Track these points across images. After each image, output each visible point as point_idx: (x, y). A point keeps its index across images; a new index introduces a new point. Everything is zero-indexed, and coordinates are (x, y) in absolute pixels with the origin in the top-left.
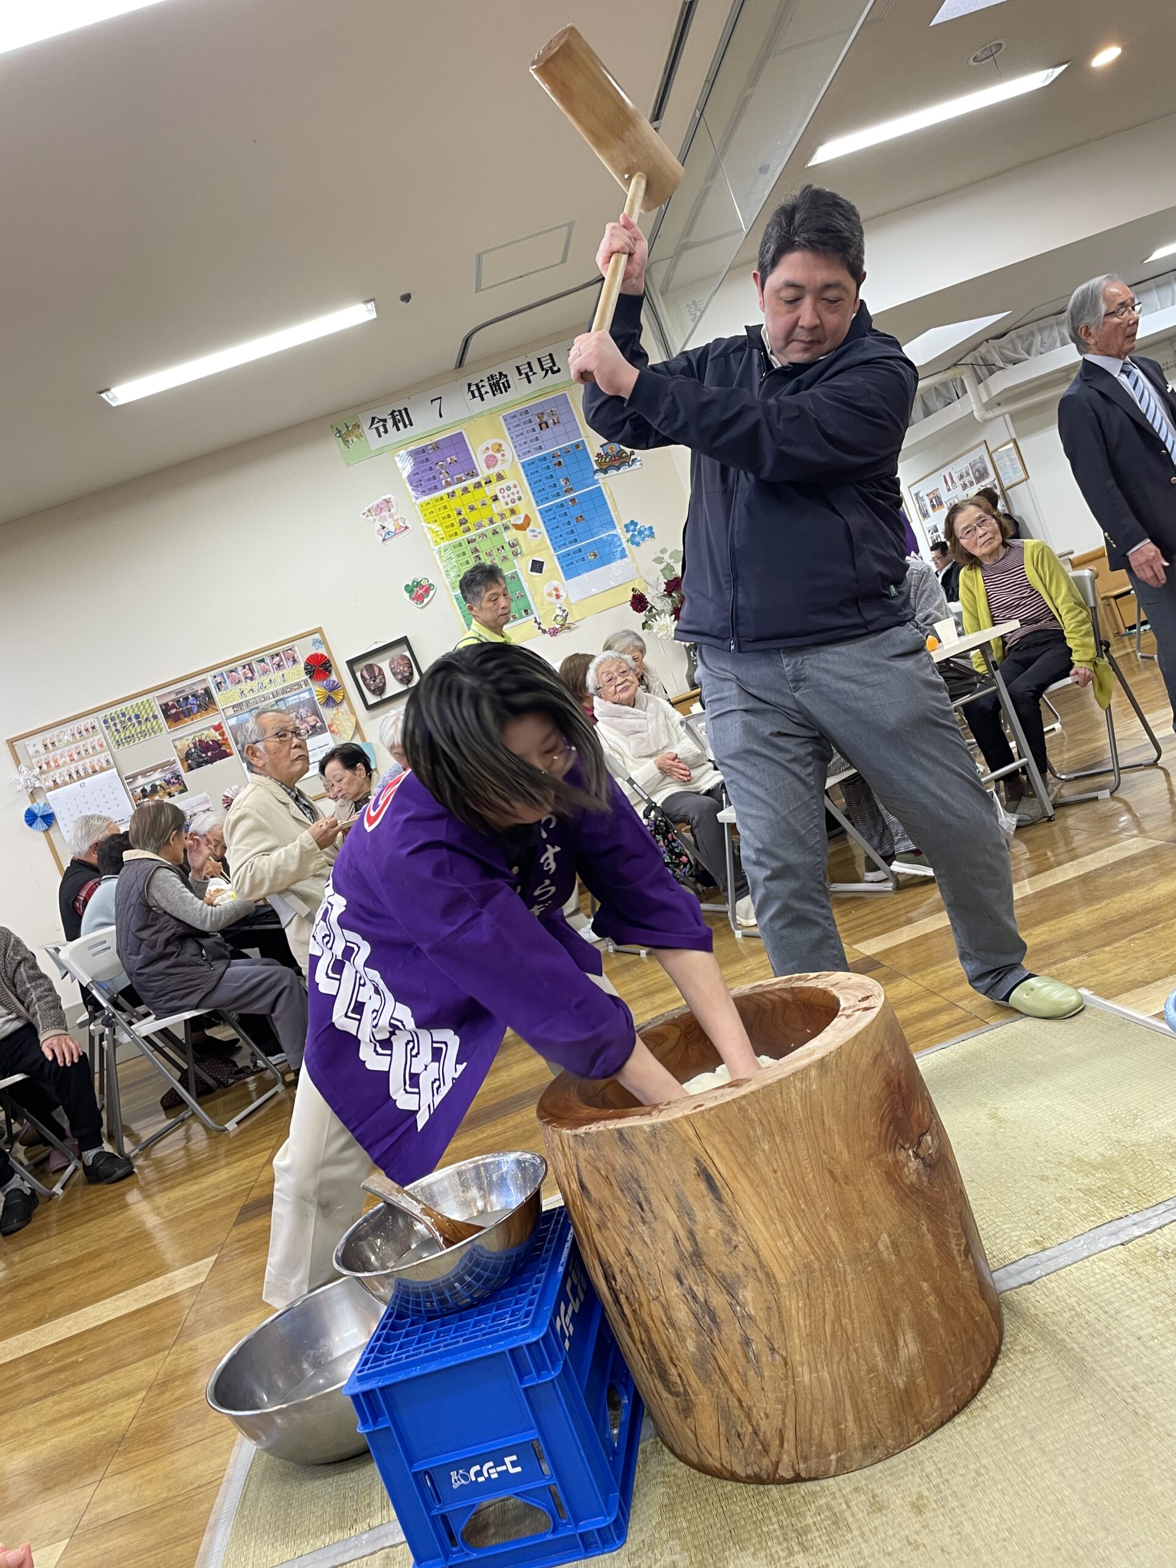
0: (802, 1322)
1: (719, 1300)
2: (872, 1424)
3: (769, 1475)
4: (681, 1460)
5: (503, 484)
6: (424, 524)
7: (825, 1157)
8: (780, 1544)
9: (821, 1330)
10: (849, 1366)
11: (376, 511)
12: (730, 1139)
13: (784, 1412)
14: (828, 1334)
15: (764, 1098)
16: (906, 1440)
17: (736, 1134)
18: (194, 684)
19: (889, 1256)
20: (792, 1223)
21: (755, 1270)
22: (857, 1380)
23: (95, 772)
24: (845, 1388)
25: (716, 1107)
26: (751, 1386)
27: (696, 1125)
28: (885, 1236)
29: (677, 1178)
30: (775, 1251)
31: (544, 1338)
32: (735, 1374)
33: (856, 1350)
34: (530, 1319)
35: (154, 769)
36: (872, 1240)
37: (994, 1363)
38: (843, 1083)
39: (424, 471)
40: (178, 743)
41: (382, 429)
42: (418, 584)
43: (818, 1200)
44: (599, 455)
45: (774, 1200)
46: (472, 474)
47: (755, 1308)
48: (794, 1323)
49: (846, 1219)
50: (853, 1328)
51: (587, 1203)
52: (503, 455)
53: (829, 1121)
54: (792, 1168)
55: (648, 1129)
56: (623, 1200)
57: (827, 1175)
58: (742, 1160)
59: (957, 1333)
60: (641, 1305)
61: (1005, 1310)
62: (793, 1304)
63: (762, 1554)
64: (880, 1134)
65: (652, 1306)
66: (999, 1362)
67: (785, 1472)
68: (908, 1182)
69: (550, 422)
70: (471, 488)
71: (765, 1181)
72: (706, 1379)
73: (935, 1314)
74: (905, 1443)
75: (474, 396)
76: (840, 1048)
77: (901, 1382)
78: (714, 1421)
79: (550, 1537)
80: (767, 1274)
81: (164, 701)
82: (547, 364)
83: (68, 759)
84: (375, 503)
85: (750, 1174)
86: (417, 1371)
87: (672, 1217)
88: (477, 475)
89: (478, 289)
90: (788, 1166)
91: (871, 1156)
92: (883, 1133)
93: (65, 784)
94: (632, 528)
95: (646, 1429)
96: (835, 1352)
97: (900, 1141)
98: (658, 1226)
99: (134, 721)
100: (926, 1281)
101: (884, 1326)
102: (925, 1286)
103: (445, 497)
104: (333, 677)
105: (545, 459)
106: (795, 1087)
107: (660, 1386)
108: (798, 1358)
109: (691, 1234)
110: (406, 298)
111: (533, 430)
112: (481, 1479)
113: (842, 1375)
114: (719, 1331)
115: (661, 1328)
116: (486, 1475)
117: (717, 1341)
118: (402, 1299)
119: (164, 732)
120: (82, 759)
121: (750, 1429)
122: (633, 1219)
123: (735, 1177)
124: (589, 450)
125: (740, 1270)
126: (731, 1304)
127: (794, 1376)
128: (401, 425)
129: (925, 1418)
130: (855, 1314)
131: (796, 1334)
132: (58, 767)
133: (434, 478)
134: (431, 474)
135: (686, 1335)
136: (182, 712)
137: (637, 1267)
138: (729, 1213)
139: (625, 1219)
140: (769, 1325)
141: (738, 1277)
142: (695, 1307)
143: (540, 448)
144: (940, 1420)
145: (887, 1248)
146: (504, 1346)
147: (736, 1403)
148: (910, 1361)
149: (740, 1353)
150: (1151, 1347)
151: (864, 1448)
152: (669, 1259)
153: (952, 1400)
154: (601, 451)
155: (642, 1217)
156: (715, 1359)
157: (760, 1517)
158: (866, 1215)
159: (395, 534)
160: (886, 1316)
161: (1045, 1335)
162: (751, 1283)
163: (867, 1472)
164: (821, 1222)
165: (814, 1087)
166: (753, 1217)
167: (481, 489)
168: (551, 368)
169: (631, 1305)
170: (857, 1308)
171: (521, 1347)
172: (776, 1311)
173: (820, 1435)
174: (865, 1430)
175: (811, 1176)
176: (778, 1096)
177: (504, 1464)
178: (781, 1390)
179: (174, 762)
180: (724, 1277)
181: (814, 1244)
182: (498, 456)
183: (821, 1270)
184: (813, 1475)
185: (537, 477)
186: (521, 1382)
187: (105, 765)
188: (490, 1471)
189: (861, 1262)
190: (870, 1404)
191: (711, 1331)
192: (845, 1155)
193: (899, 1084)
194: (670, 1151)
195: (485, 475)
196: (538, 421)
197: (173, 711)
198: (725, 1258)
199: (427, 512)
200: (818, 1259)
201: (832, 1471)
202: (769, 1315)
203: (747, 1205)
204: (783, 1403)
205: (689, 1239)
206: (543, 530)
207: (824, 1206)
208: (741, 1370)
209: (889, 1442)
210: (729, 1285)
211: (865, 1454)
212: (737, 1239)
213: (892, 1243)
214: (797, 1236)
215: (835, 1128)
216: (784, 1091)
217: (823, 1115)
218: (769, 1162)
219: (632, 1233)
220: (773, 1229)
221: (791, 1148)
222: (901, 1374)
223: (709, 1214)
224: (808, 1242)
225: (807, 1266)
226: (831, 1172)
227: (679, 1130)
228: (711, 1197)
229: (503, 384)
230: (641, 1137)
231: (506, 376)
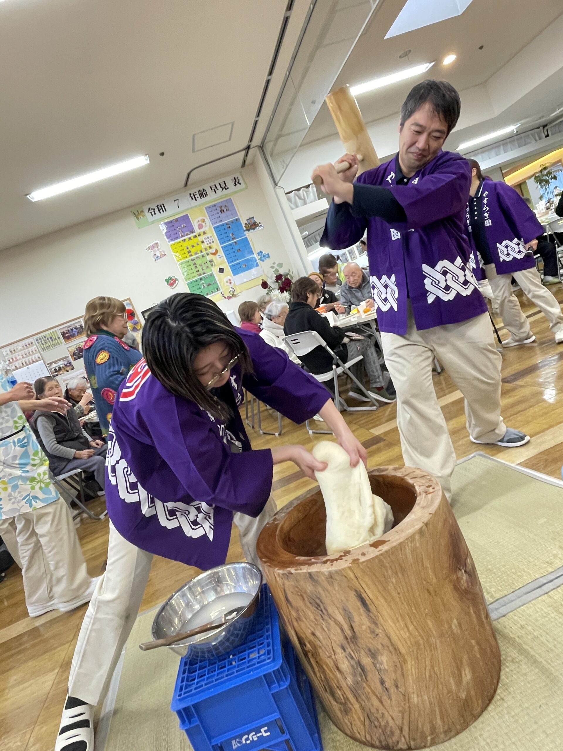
0: (413, 672)
1: (367, 661)
2: (449, 720)
5: (206, 236)
6: (172, 253)
7: (424, 582)
9: (424, 676)
10: (438, 691)
11: (152, 248)
12: (374, 578)
13: (403, 718)
14: (427, 676)
15: (392, 554)
16: (466, 724)
17: (378, 576)
18: (76, 323)
19: (457, 631)
20: (408, 620)
21: (388, 647)
22: (442, 698)
23: (33, 362)
24: (436, 703)
25: (366, 560)
27: (355, 571)
28: (455, 621)
29: (343, 598)
32: (375, 697)
33: (442, 684)
35: (60, 360)
36: (448, 622)
38: (431, 541)
39: (172, 231)
40: (69, 349)
41: (153, 213)
42: (171, 279)
43: (422, 606)
44: (246, 224)
45: (398, 610)
46: (193, 232)
47: (387, 665)
48: (410, 673)
49: (435, 615)
50: (440, 672)
51: (289, 607)
52: (206, 224)
53: (427, 564)
54: (408, 590)
55: (326, 573)
56: (312, 609)
57: (426, 592)
58: (381, 589)
60: (320, 659)
64: (450, 564)
65: (328, 661)
68: (463, 588)
69: (225, 210)
70: (192, 238)
71: (393, 598)
72: (357, 696)
73: (478, 656)
75: (192, 199)
77: (463, 695)
78: (362, 718)
80: (395, 649)
81: (62, 331)
82: (223, 186)
83: (21, 357)
84: (151, 244)
85: (385, 596)
87: (340, 618)
88: (195, 232)
89: (194, 151)
90: (406, 590)
91: (446, 578)
93: (20, 368)
94: (260, 254)
96: (431, 685)
97: (458, 567)
98: (332, 622)
99: (50, 340)
100: (474, 639)
101: (455, 668)
102: (473, 642)
103: (182, 242)
104: (136, 319)
105: (223, 225)
106: (408, 546)
107: (331, 699)
108: (411, 690)
109: (351, 627)
110: (162, 154)
111: (218, 213)
113: (434, 696)
114: (366, 675)
115: (332, 671)
117: (365, 681)
119: (63, 344)
120: (27, 356)
122: (317, 618)
123: (377, 598)
124: (241, 221)
125: (380, 647)
126: (373, 663)
127: (409, 700)
128: (161, 211)
130: (441, 665)
131: (410, 678)
132: (17, 360)
134: (175, 232)
135: (346, 676)
136: (71, 335)
137: (318, 641)
138: (374, 617)
140: (396, 674)
141: (378, 650)
142: (353, 662)
143: (221, 221)
145: (457, 627)
148: (468, 683)
151: (445, 732)
152: (337, 638)
154: (247, 222)
155: (322, 617)
156: (364, 689)
158: (446, 611)
159: (161, 258)
160: (456, 663)
162: (385, 653)
163: (446, 742)
164: (424, 618)
165: (418, 544)
166: (387, 618)
167: (196, 238)
168: (225, 187)
169: (314, 658)
170: (442, 662)
172: (399, 667)
173: (423, 728)
174: (446, 723)
175: (417, 594)
176: (400, 552)
178: (401, 706)
179: (68, 357)
180: (370, 650)
181: (420, 631)
182: (204, 224)
183: (424, 644)
184: (418, 747)
185: (220, 233)
187: (38, 359)
189: (444, 637)
190: (449, 709)
191: (361, 675)
192: (435, 580)
194: (340, 585)
195: (198, 232)
197: (67, 335)
198: (371, 641)
199: (174, 248)
200: (423, 639)
201: (429, 744)
202: (395, 669)
203: (385, 614)
204: (403, 713)
205: (350, 630)
206: (223, 255)
207: (425, 609)
208: (378, 695)
209: (458, 727)
210: (372, 654)
211: (446, 735)
212: (377, 631)
213: (458, 623)
214: (411, 628)
215: (429, 566)
216: (403, 549)
217: (423, 559)
218: (396, 589)
219: (315, 624)
220: (398, 624)
221: (407, 580)
222: (463, 691)
223: (362, 618)
224: (417, 629)
225: (417, 644)
226: (428, 590)
227: (345, 573)
228: (364, 609)
229: (205, 193)
230: (323, 577)
231: (206, 190)
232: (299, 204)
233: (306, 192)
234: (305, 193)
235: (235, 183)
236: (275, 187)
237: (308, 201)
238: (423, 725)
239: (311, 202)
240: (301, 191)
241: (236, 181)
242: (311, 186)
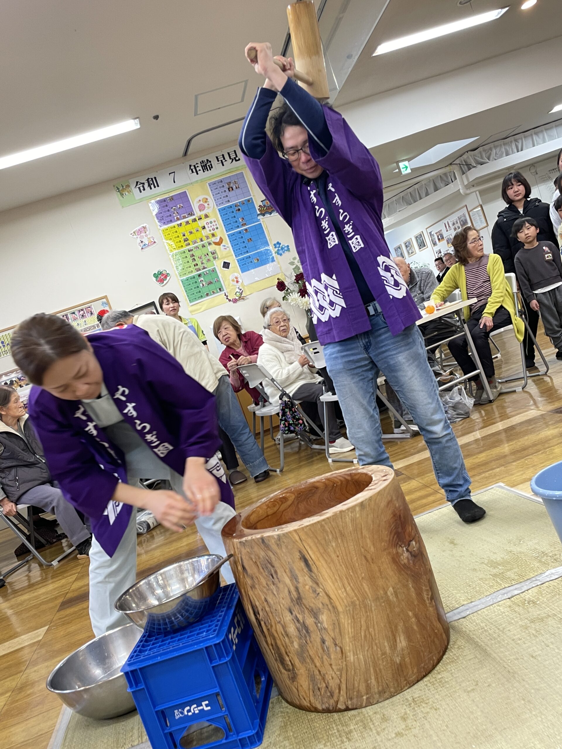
0: (350, 630)
1: (310, 621)
2: (383, 681)
3: (333, 708)
4: (290, 705)
5: (208, 220)
6: (164, 240)
7: (362, 549)
8: (337, 738)
9: (359, 635)
10: (372, 652)
11: (138, 232)
12: (316, 541)
13: (341, 676)
14: (363, 636)
15: (333, 521)
16: (400, 689)
17: (319, 539)
19: (392, 598)
20: (346, 582)
21: (327, 605)
22: (376, 659)
24: (371, 663)
25: (310, 525)
26: (325, 664)
27: (300, 534)
28: (391, 589)
29: (290, 560)
30: (337, 595)
31: (223, 641)
32: (318, 658)
33: (376, 644)
34: (216, 632)
35: (12, 372)
36: (384, 588)
37: (444, 654)
38: (372, 515)
39: (165, 212)
41: (142, 188)
42: (161, 273)
43: (359, 571)
44: (260, 206)
45: (337, 570)
46: (191, 214)
47: (327, 624)
48: (346, 631)
49: (372, 579)
50: (375, 633)
51: (246, 576)
52: (208, 204)
53: (365, 532)
54: (346, 555)
55: (276, 537)
56: (264, 574)
57: (363, 558)
58: (322, 551)
59: (426, 637)
60: (271, 626)
61: (451, 630)
62: (345, 621)
63: (328, 744)
64: (389, 539)
65: (278, 627)
66: (447, 653)
67: (341, 706)
68: (403, 563)
69: (234, 187)
70: (190, 222)
71: (332, 561)
72: (303, 661)
73: (415, 627)
74: (399, 690)
75: (193, 172)
76: (371, 497)
77: (398, 660)
78: (307, 683)
79: (224, 741)
80: (333, 607)
82: (233, 156)
84: (137, 228)
85: (326, 558)
86: (159, 659)
87: (287, 581)
88: (194, 215)
89: (196, 114)
90: (344, 554)
91: (385, 550)
92: (391, 538)
94: (278, 246)
95: (274, 692)
96: (366, 645)
97: (400, 543)
98: (281, 586)
99: (1, 345)
100: (411, 611)
101: (390, 633)
102: (410, 614)
103: (176, 226)
105: (231, 207)
106: (348, 515)
107: (281, 668)
108: (348, 648)
109: (297, 589)
110: (156, 117)
111: (225, 191)
112: (190, 714)
113: (369, 656)
114: (310, 636)
115: (281, 637)
116: (193, 711)
117: (309, 642)
118: (151, 624)
121: (324, 685)
122: (269, 583)
123: (319, 559)
124: (255, 203)
125: (320, 606)
126: (315, 623)
127: (346, 657)
128: (152, 186)
129: (409, 678)
130: (376, 627)
131: (347, 637)
133: (170, 215)
134: (168, 214)
135: (294, 640)
137: (270, 607)
138: (315, 578)
139: (264, 583)
140: (334, 632)
141: (319, 609)
142: (298, 625)
143: (229, 201)
144: (416, 679)
145: (392, 594)
146: (203, 646)
147: (318, 673)
148: (403, 650)
149: (320, 648)
150: (518, 644)
151: (380, 693)
152: (286, 602)
153: (422, 670)
154: (261, 204)
155: (273, 582)
156: (308, 651)
157: (328, 727)
158: (382, 578)
159: (148, 245)
160: (391, 628)
161: (470, 640)
162: (326, 611)
163: (380, 705)
164: (360, 581)
165: (358, 515)
166: (327, 579)
167: (196, 222)
168: (235, 158)
169: (266, 626)
170: (377, 624)
171: (211, 646)
172: (337, 625)
174: (380, 684)
175: (355, 559)
176: (340, 520)
177: (202, 705)
178: (339, 665)
180: (312, 610)
181: (356, 591)
182: (206, 205)
183: (359, 605)
184: (355, 707)
185: (227, 217)
186: (211, 663)
188: (195, 709)
189: (379, 601)
190: (383, 671)
191: (306, 637)
192: (372, 549)
193: (400, 516)
194: (287, 547)
195: (199, 215)
196: (227, 186)
198: (313, 600)
199: (166, 234)
200: (358, 599)
202: (334, 627)
203: (324, 573)
204: (341, 670)
205: (296, 591)
206: (230, 245)
207: (362, 573)
208: (320, 656)
209: (392, 690)
210: (314, 613)
211: (380, 696)
212: (319, 590)
213: (394, 592)
214: (348, 589)
215: (367, 536)
216: (343, 518)
217: (361, 529)
218: (335, 552)
219: (267, 590)
220: (336, 584)
221: (346, 545)
222: (398, 656)
223: (305, 578)
224: (353, 591)
225: (353, 603)
226: (365, 557)
227: (291, 537)
228: (307, 569)
229: (209, 166)
230: (273, 541)
231: (210, 162)
238: (359, 686)
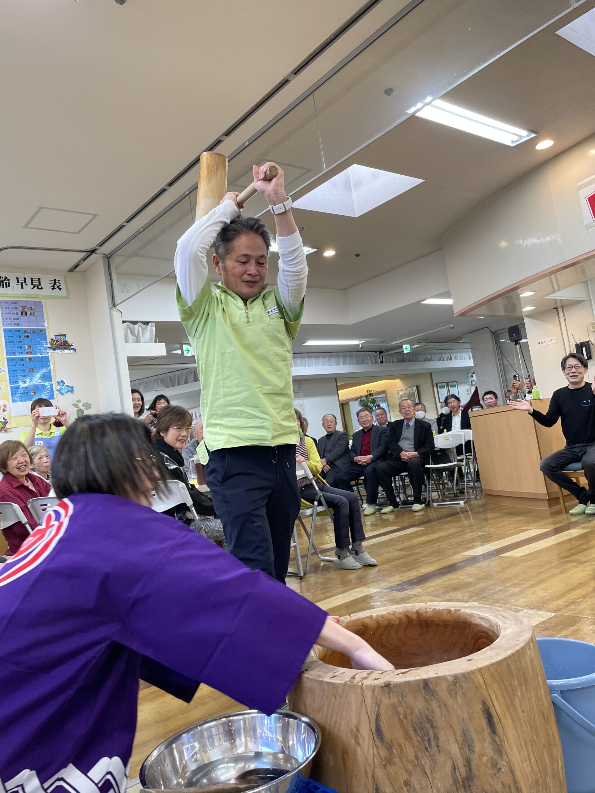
7: (541, 703)
12: (502, 686)
17: (506, 684)
20: (530, 749)
21: (510, 786)
25: (495, 663)
27: (484, 676)
29: (465, 716)
30: (523, 771)
43: (540, 734)
44: (52, 339)
45: (522, 733)
49: (549, 748)
54: (530, 711)
55: (450, 678)
56: (415, 740)
57: (542, 716)
58: (508, 702)
69: (29, 313)
71: (519, 719)
82: (36, 283)
85: (512, 714)
87: (454, 749)
89: (26, 226)
90: (528, 708)
94: (62, 384)
105: (19, 331)
109: (468, 762)
111: (17, 314)
122: (419, 753)
123: (505, 715)
124: (47, 335)
125: (499, 788)
138: (499, 743)
139: (411, 753)
143: (18, 324)
154: (54, 338)
155: (428, 751)
164: (542, 750)
165: (533, 655)
166: (513, 745)
168: (37, 286)
175: (537, 716)
181: (539, 765)
183: (542, 784)
185: (11, 339)
194: (465, 695)
196: (21, 310)
198: (490, 779)
203: (511, 737)
205: (465, 766)
206: (6, 369)
207: (542, 738)
212: (502, 763)
214: (533, 760)
216: (524, 656)
217: (537, 673)
218: (521, 705)
220: (521, 753)
221: (529, 695)
223: (485, 745)
224: (537, 763)
225: (537, 783)
226: (543, 713)
227: (474, 679)
228: (489, 731)
229: (6, 283)
230: (444, 685)
231: (9, 280)
232: (130, 340)
233: (142, 328)
234: (140, 329)
235: (53, 286)
236: (111, 308)
237: (142, 339)
239: (144, 343)
240: (136, 326)
241: (55, 284)
242: (150, 324)
